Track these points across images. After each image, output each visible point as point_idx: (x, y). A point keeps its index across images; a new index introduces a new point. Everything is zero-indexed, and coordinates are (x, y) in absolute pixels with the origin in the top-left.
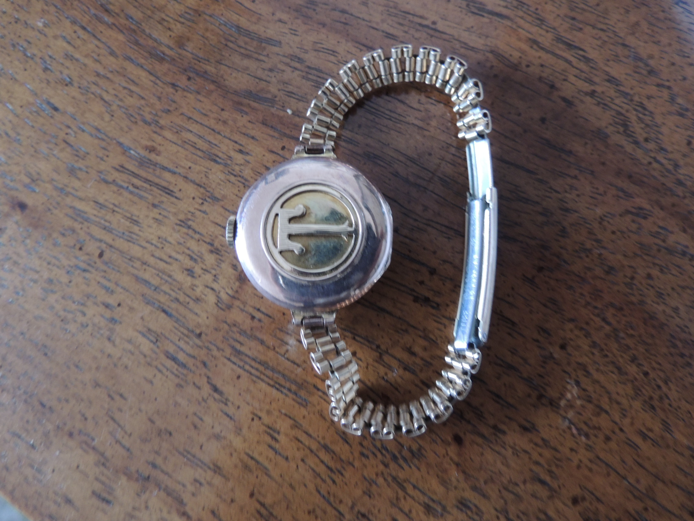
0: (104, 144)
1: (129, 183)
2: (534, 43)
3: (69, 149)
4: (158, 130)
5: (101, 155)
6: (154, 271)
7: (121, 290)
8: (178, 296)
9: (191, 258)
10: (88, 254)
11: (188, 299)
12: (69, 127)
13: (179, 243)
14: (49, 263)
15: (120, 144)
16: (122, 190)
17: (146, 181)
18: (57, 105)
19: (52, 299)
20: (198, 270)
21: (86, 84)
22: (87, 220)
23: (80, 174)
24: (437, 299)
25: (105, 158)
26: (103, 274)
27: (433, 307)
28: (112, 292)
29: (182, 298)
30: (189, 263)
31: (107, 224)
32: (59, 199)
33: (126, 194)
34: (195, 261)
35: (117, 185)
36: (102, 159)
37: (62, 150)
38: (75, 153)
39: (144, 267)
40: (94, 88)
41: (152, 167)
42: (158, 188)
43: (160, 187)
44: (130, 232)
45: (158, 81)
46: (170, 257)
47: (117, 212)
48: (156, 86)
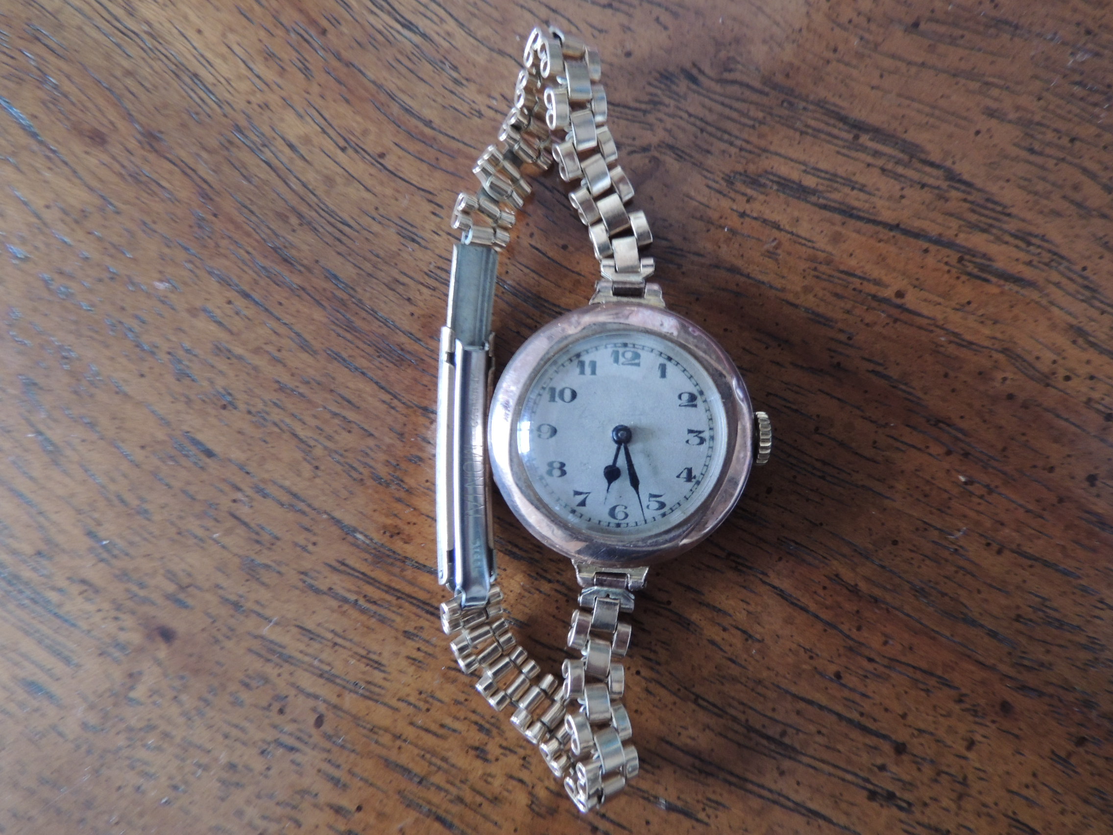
0: (306, 521)
1: (358, 593)
2: (1078, 333)
3: (241, 530)
4: (402, 494)
5: (302, 542)
6: (416, 751)
7: (361, 784)
8: (461, 794)
9: (481, 728)
10: (294, 721)
11: (479, 799)
12: (239, 489)
13: (457, 702)
14: (226, 736)
15: (337, 522)
16: (346, 607)
17: (389, 589)
18: (210, 446)
19: (239, 798)
20: (493, 749)
21: (260, 406)
22: (288, 659)
23: (267, 577)
24: (907, 796)
25: (311, 547)
26: (325, 755)
27: (901, 808)
28: (345, 787)
29: (468, 796)
30: (476, 737)
31: (327, 668)
32: (232, 622)
33: (354, 614)
34: (488, 732)
35: (337, 597)
36: (304, 548)
37: (228, 532)
38: (255, 537)
39: (398, 743)
40: (276, 415)
41: (399, 564)
42: (411, 603)
43: (415, 602)
44: (369, 683)
45: (395, 402)
46: (442, 726)
47: (341, 646)
48: (393, 412)
